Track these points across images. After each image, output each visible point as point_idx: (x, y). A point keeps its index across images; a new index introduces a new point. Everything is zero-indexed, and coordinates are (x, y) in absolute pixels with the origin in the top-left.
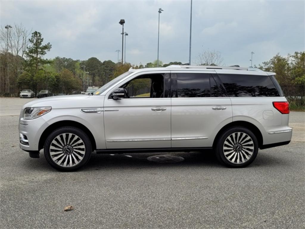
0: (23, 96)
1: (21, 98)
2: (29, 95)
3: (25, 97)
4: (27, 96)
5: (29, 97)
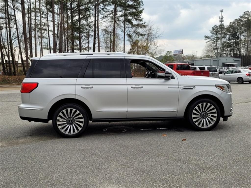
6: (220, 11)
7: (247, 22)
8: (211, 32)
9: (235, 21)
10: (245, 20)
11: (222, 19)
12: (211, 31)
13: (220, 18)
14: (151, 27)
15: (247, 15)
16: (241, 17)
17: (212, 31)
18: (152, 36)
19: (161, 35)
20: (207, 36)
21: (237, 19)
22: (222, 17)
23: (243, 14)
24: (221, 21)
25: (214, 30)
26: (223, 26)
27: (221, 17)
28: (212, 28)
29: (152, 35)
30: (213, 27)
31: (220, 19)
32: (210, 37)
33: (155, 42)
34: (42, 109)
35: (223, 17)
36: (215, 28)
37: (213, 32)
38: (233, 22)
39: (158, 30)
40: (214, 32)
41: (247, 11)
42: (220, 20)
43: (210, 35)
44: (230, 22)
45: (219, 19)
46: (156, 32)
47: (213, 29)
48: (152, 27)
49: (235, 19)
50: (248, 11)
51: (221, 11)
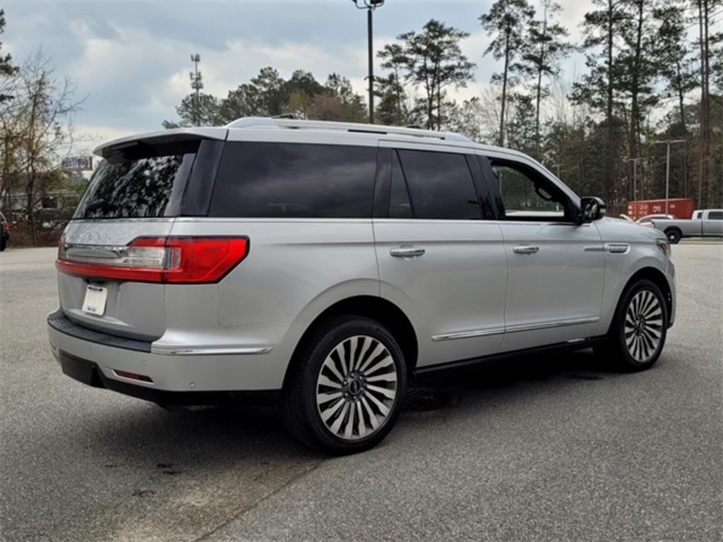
6: (192, 57)
7: (268, 95)
8: (180, 112)
9: (241, 89)
10: (264, 89)
11: (198, 82)
12: (179, 110)
13: (194, 77)
14: (43, 76)
15: (269, 78)
16: (255, 81)
17: (183, 111)
18: (46, 104)
19: (78, 106)
20: (170, 122)
21: (244, 86)
22: (199, 74)
23: (260, 74)
24: (198, 86)
25: (189, 107)
26: (211, 100)
27: (196, 75)
28: (183, 101)
29: (48, 102)
30: (184, 99)
31: (194, 81)
32: (179, 125)
33: (59, 125)
34: (270, 348)
35: (202, 75)
36: (189, 103)
37: (184, 113)
38: (237, 92)
39: (68, 89)
40: (188, 113)
41: (266, 66)
42: (194, 83)
43: (179, 121)
44: (230, 92)
45: (192, 79)
46: (64, 95)
47: (185, 105)
48: (48, 78)
49: (241, 85)
50: (270, 68)
51: (194, 58)
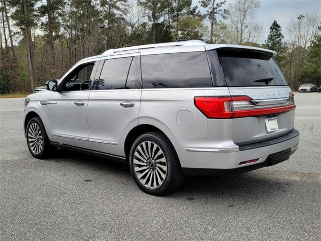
0: (302, 90)
1: (300, 92)
2: (308, 89)
3: (304, 91)
4: (306, 90)
5: (309, 91)
